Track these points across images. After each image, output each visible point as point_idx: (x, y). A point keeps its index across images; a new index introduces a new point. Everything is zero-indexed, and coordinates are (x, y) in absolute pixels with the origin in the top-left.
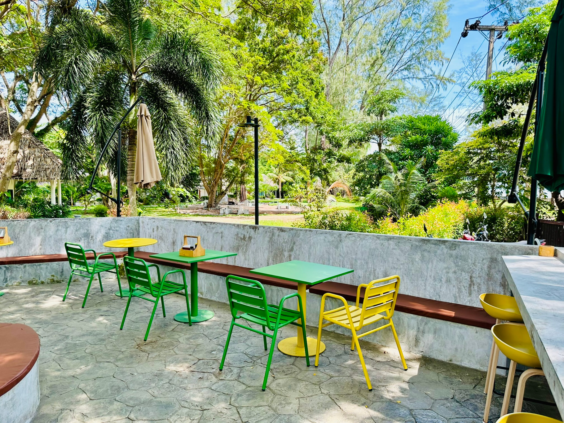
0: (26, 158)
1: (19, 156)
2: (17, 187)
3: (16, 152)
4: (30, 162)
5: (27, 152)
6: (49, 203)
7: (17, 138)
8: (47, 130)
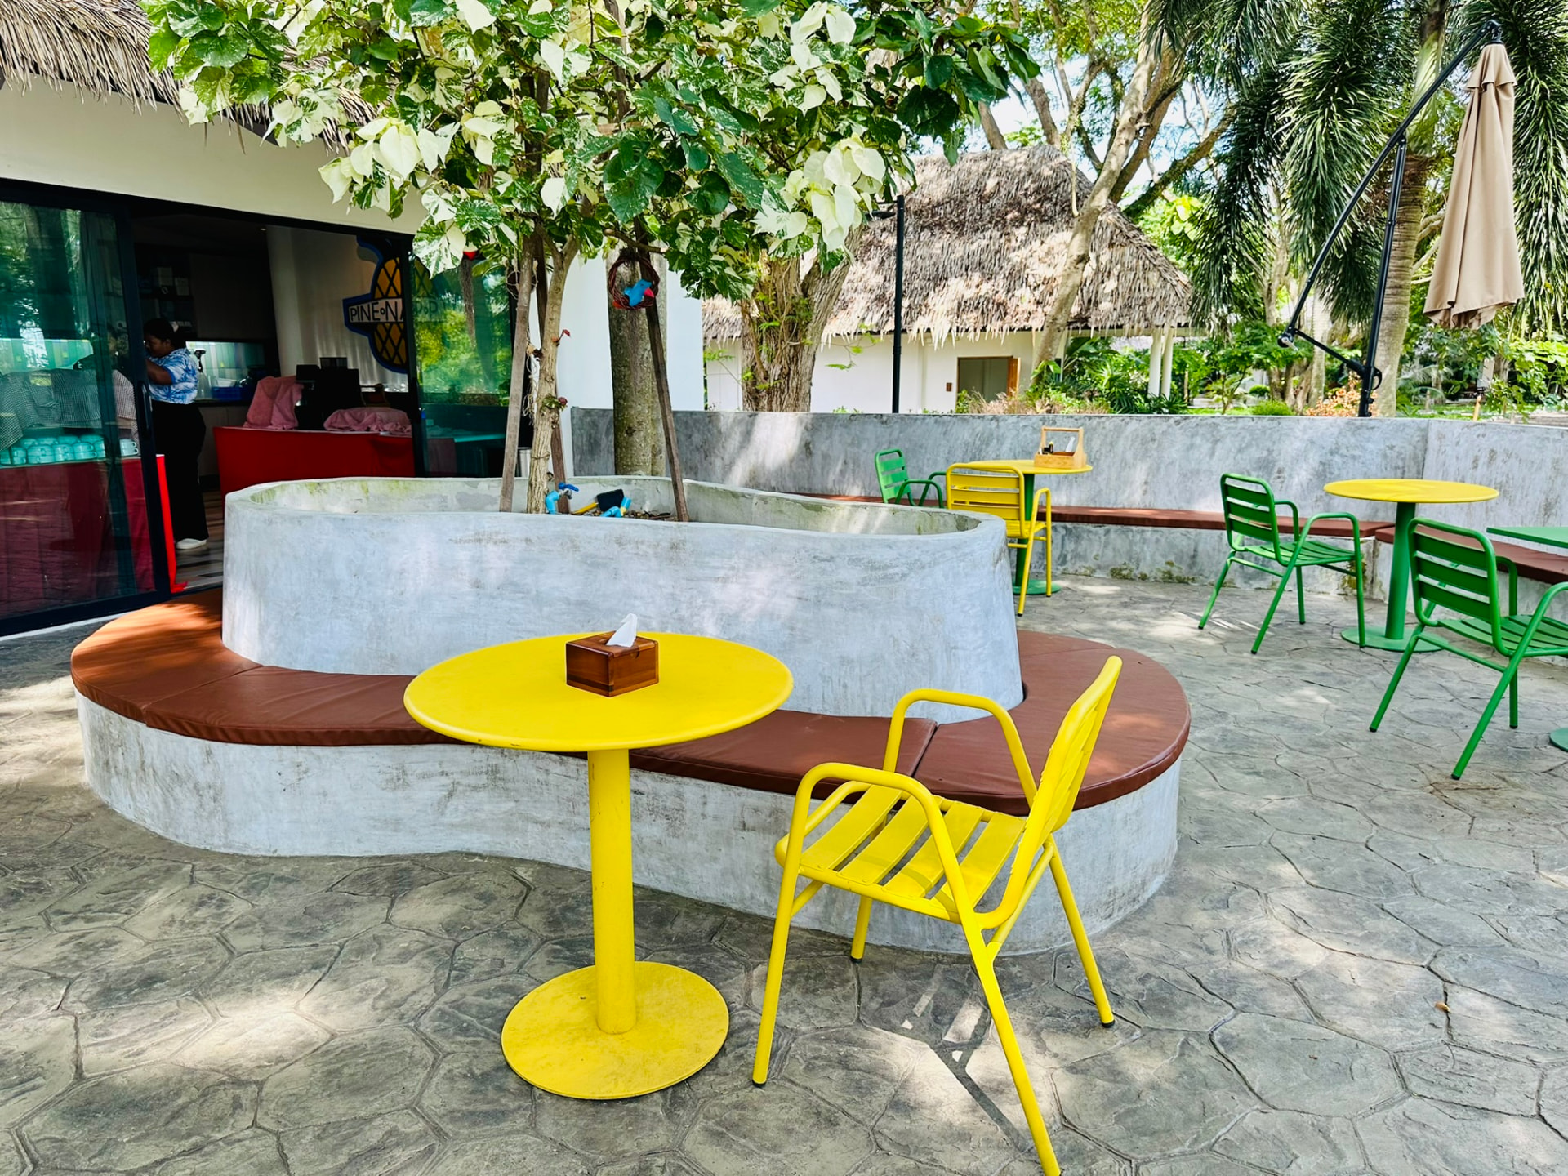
0: (1102, 274)
1: (1089, 270)
2: (1070, 351)
3: (1083, 259)
4: (1111, 285)
5: (1104, 259)
6: (1144, 391)
7: (1089, 224)
8: (1149, 197)
